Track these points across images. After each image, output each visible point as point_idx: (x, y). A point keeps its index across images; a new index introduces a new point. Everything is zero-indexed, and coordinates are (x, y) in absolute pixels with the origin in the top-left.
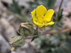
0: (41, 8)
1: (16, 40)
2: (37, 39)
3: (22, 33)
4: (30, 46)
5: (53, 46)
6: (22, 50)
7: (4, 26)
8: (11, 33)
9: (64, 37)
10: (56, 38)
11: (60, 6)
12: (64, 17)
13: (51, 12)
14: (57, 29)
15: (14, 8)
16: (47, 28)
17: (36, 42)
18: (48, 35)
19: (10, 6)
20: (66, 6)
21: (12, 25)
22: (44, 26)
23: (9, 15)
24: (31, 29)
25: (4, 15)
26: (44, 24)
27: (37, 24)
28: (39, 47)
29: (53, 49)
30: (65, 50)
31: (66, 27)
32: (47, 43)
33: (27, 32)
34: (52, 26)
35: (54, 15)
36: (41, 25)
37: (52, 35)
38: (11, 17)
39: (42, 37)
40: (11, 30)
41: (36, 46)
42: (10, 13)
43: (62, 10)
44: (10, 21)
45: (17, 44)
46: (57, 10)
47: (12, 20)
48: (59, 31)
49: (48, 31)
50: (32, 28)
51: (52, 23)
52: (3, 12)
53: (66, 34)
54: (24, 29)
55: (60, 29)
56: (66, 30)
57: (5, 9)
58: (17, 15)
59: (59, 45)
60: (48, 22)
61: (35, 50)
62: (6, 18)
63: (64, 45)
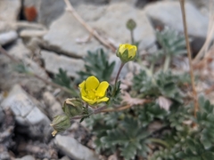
0: (92, 79)
1: (59, 121)
2: (87, 119)
3: (67, 110)
4: (80, 126)
5: (109, 127)
6: (71, 131)
7: (48, 101)
8: (56, 111)
9: (122, 116)
10: (113, 117)
11: (117, 78)
12: (122, 91)
13: (105, 85)
14: (113, 106)
15: (60, 80)
16: (102, 105)
17: (87, 122)
18: (102, 114)
19: (55, 77)
20: (124, 78)
21: (58, 100)
22: (96, 103)
23: (54, 88)
24: (78, 107)
25: (49, 88)
26: (95, 100)
27: (87, 100)
28: (91, 128)
29: (108, 131)
30: (124, 132)
31: (125, 104)
32: (102, 122)
33: (74, 111)
34: (107, 102)
35: (109, 88)
36: (91, 101)
37: (107, 113)
38: (58, 91)
39: (96, 116)
40: (57, 106)
41: (88, 127)
42: (56, 85)
43: (120, 83)
44: (56, 96)
45: (60, 126)
46: (114, 83)
47: (58, 94)
48: (116, 108)
49: (102, 108)
50: (80, 106)
51: (106, 99)
52: (47, 84)
53: (125, 112)
54: (70, 106)
55: (117, 106)
56: (125, 108)
57: (50, 80)
58: (65, 88)
59: (116, 126)
60: (101, 98)
61: (86, 131)
62: (51, 92)
63: (121, 125)
